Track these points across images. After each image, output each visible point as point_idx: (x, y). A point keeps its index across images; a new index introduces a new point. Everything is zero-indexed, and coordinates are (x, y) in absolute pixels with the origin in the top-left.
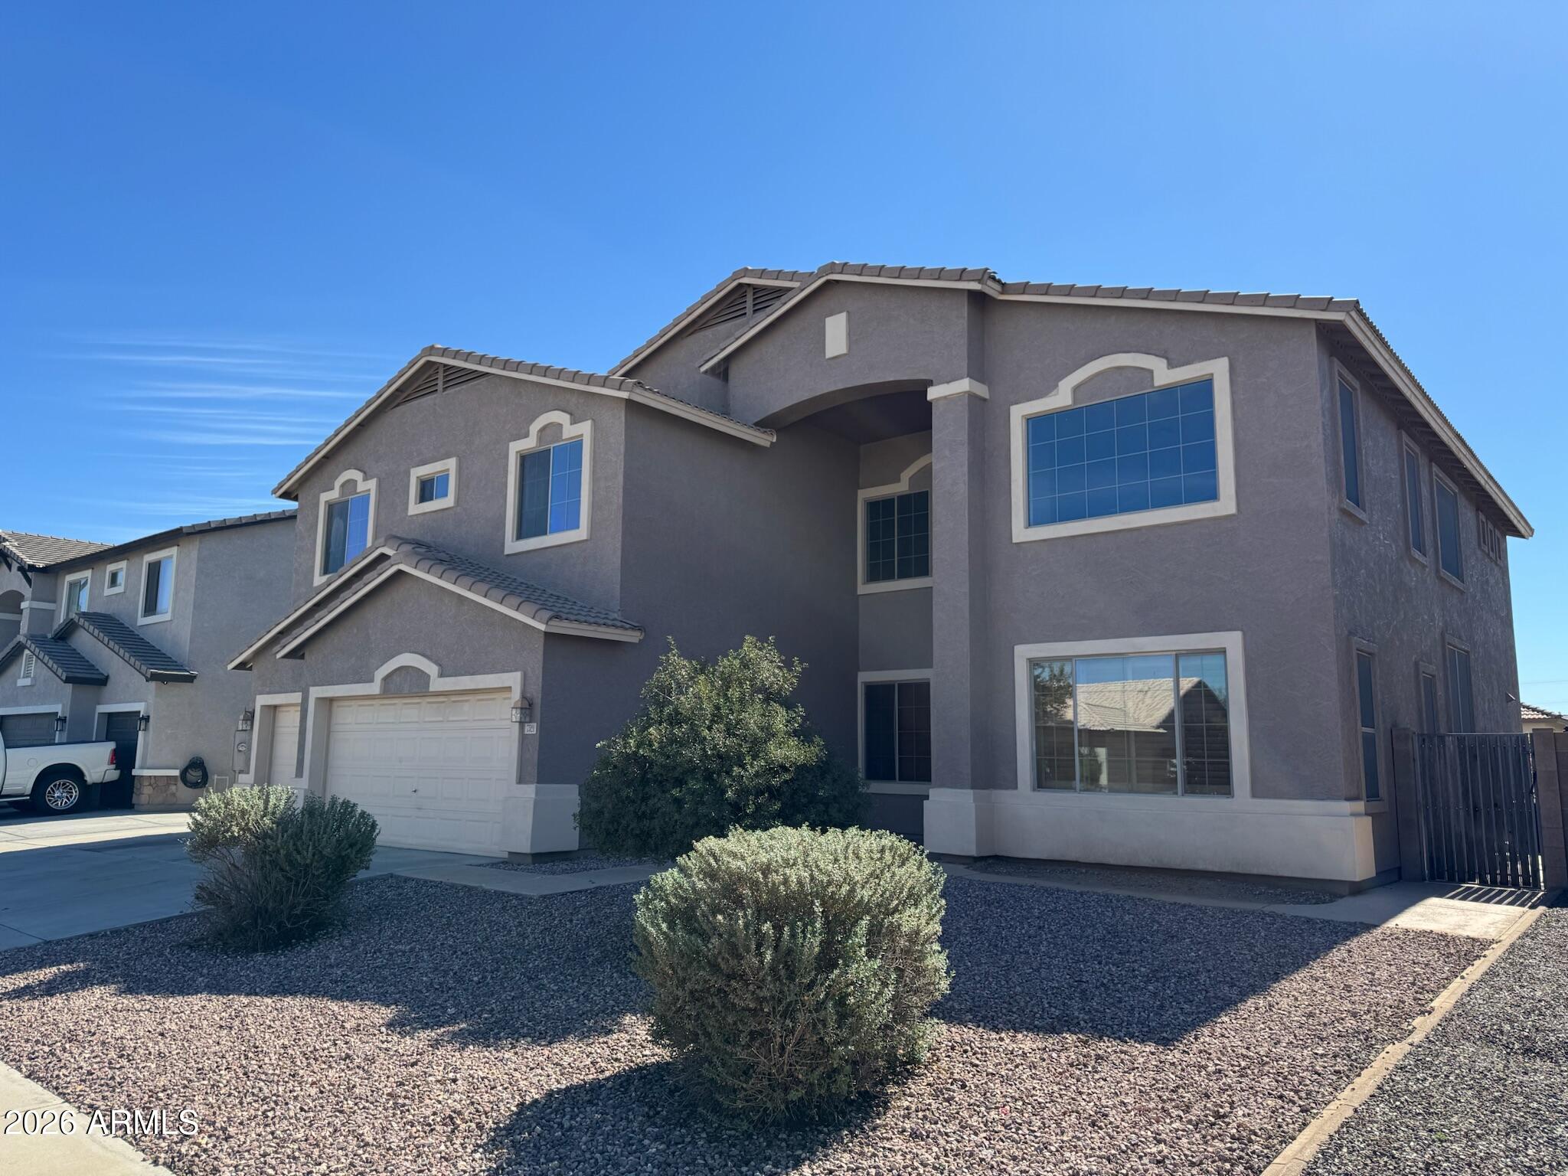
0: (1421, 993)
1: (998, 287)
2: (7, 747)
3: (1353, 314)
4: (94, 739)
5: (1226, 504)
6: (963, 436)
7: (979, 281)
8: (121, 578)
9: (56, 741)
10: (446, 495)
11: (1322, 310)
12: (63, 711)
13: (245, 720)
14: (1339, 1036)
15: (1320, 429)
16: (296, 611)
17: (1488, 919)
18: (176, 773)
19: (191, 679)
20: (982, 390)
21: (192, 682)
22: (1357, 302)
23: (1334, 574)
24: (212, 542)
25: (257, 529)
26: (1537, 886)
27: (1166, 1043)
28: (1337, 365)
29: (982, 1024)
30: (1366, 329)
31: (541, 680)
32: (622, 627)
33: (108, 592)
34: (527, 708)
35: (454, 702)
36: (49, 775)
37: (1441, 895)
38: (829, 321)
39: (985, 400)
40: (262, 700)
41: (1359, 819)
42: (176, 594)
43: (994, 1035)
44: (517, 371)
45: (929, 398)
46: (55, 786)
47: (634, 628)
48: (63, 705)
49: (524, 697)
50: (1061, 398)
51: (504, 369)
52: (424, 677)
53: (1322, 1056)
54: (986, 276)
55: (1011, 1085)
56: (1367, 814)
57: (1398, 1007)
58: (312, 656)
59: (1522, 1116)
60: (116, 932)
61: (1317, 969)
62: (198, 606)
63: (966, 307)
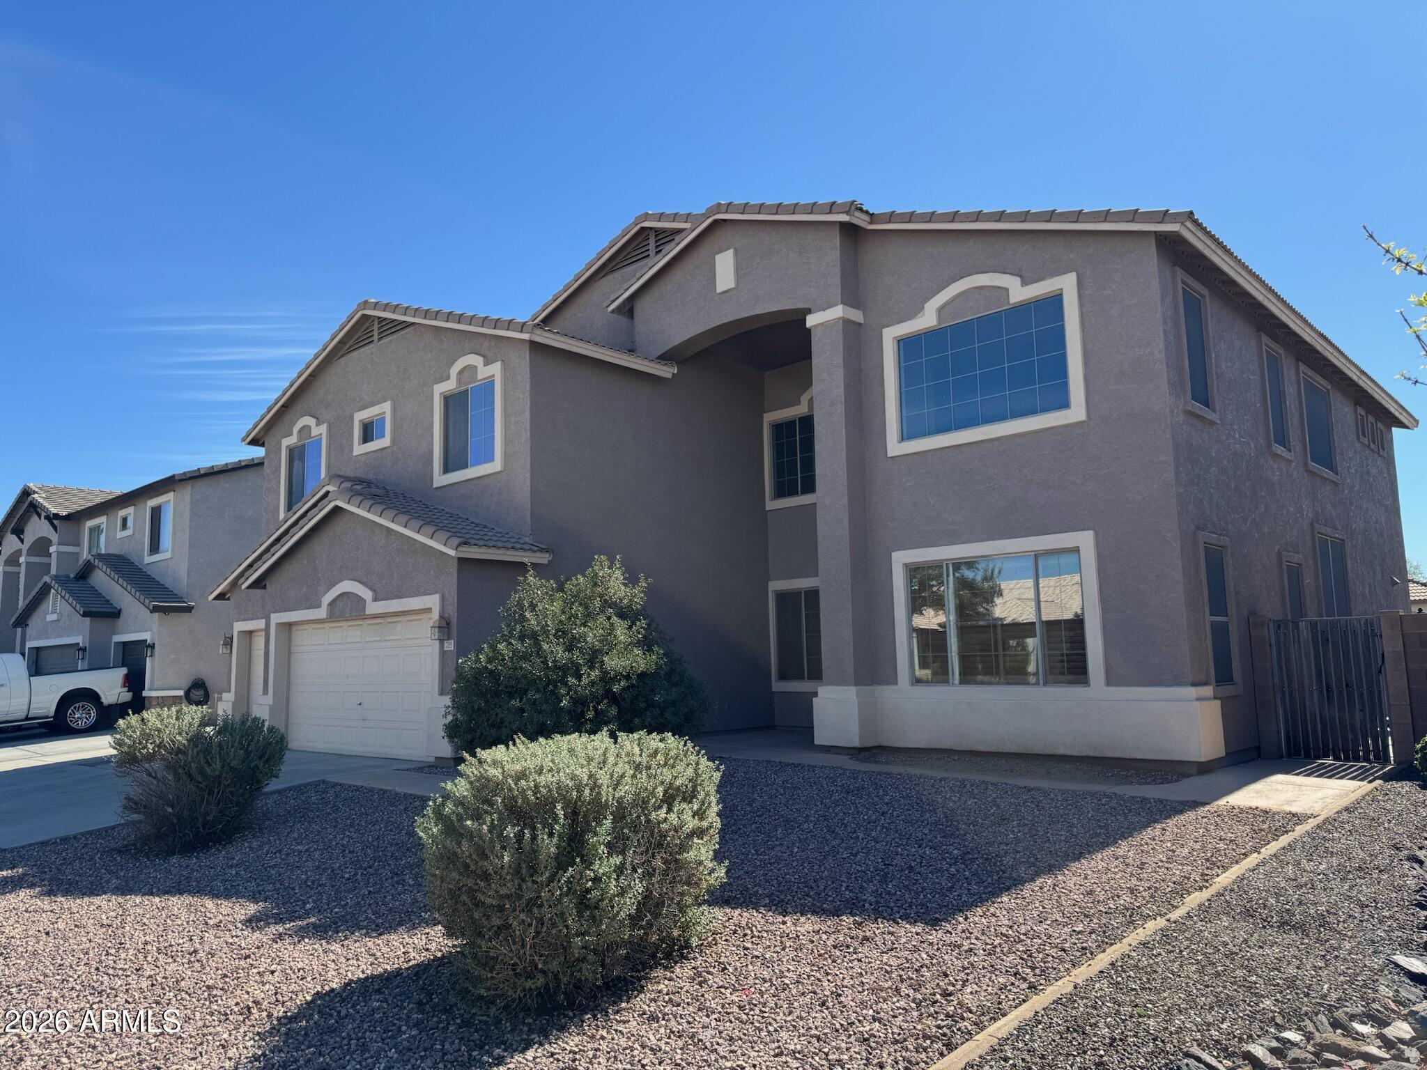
0: (1211, 869)
1: (867, 218)
2: (31, 675)
3: (1189, 224)
4: (112, 665)
5: (1076, 412)
6: (839, 360)
7: (847, 213)
8: (130, 523)
9: (79, 669)
10: (384, 436)
11: (1159, 223)
12: (83, 643)
13: (225, 644)
14: (1106, 913)
15: (1162, 335)
16: (261, 546)
17: (1320, 794)
18: (181, 693)
19: (189, 609)
20: (856, 316)
21: (191, 612)
22: (1191, 213)
23: (1177, 473)
24: (203, 487)
25: (242, 473)
26: (1387, 760)
27: (934, 923)
28: (1180, 274)
29: (773, 908)
30: (1205, 238)
31: (456, 601)
32: (530, 550)
33: (121, 534)
34: (444, 628)
35: (389, 623)
36: (68, 700)
37: (1287, 773)
38: (718, 258)
39: (860, 324)
40: (239, 627)
41: (1204, 703)
42: (174, 534)
43: (780, 919)
44: (436, 319)
45: (808, 325)
46: (75, 708)
47: (542, 550)
48: (84, 637)
49: (442, 617)
50: (927, 319)
51: (425, 318)
52: (361, 601)
53: (1079, 932)
54: (853, 208)
55: (768, 967)
56: (1215, 698)
57: (1180, 884)
58: (273, 586)
59: (1235, 990)
60: (65, 840)
61: (1123, 848)
62: (192, 545)
63: (838, 239)
